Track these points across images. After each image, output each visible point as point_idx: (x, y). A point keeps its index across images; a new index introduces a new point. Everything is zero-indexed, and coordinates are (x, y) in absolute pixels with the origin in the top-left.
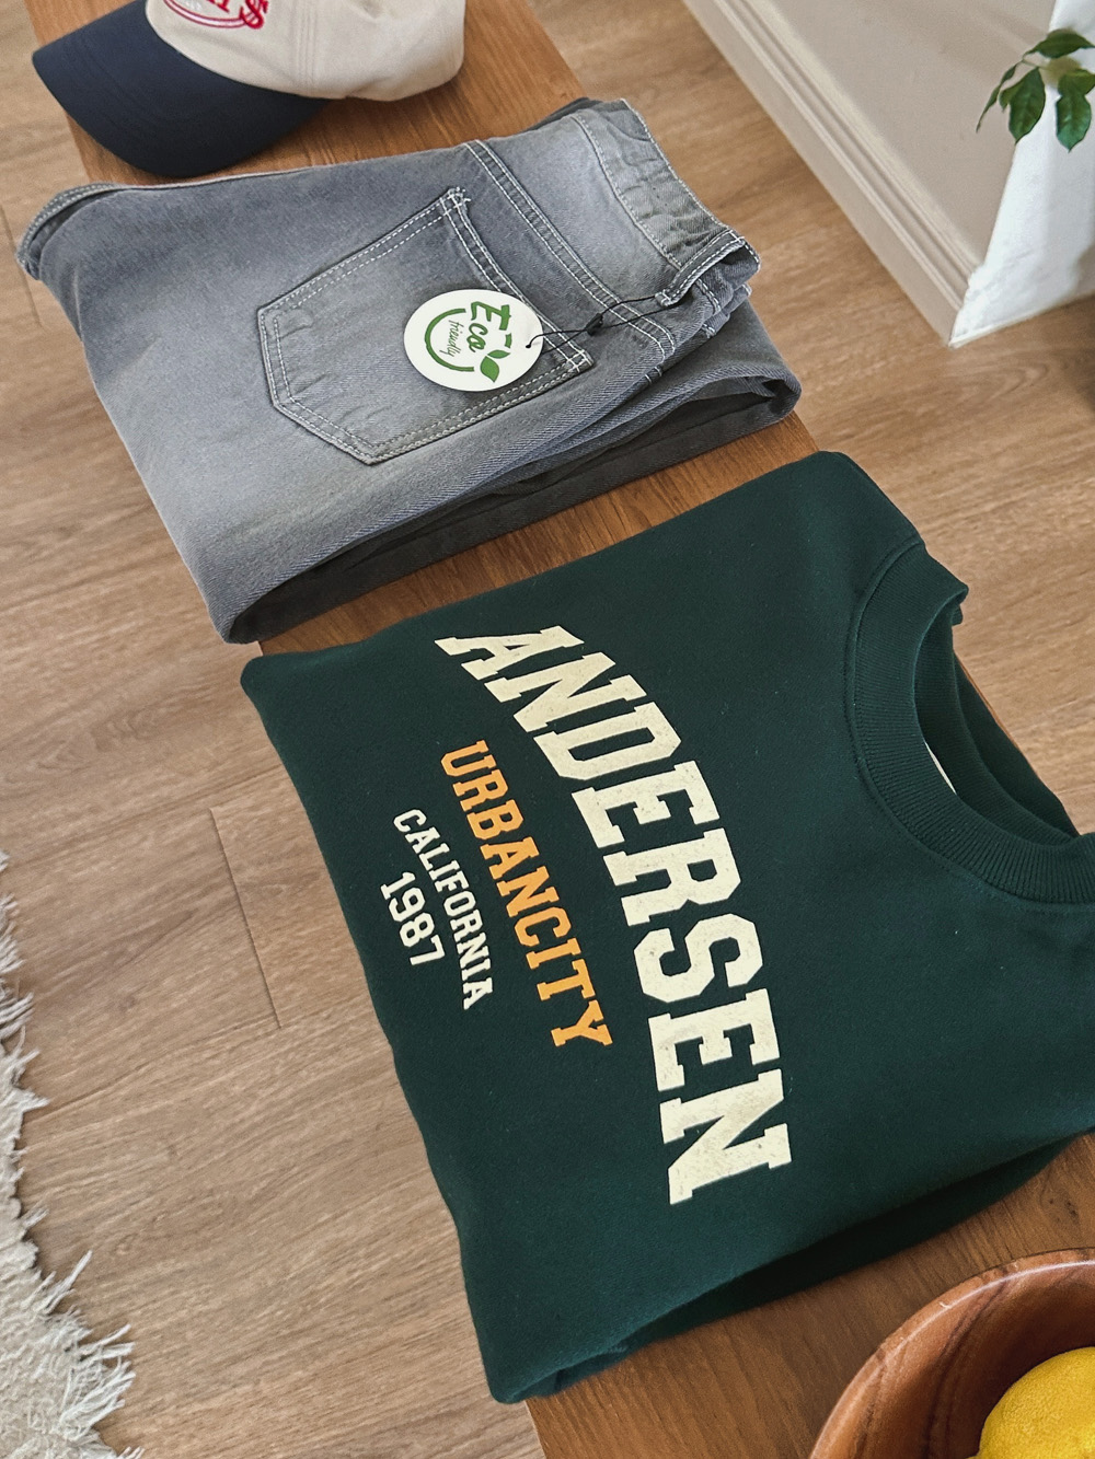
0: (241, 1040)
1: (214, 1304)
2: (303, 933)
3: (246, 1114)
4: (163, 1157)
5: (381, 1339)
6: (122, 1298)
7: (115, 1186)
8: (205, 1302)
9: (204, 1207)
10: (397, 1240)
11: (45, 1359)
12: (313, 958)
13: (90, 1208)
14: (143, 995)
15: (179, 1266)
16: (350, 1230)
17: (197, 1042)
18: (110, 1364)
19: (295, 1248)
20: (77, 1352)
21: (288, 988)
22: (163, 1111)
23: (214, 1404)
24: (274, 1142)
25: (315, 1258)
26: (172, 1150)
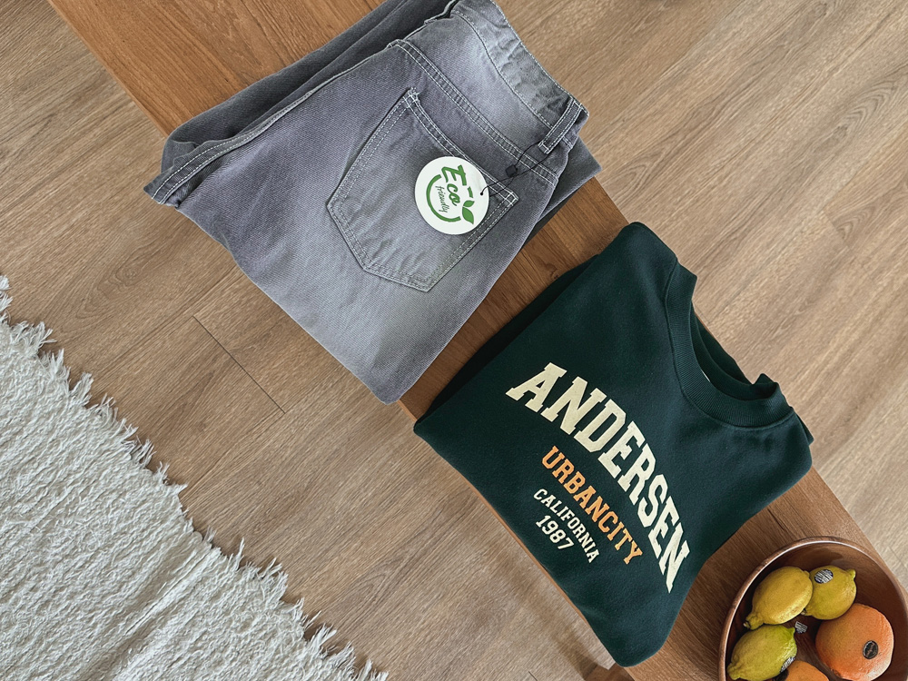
0: (268, 425)
1: (308, 535)
2: (275, 366)
3: (287, 455)
4: (257, 487)
5: (384, 519)
6: (266, 549)
7: (239, 507)
8: (304, 535)
9: (286, 500)
10: (375, 480)
11: (247, 586)
12: (286, 377)
13: (233, 521)
14: (208, 420)
15: (286, 527)
16: (354, 484)
17: (247, 433)
18: (275, 575)
19: (333, 500)
20: (259, 578)
21: (281, 394)
22: (246, 468)
23: (325, 570)
24: (305, 462)
25: (344, 500)
26: (259, 483)
